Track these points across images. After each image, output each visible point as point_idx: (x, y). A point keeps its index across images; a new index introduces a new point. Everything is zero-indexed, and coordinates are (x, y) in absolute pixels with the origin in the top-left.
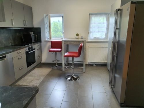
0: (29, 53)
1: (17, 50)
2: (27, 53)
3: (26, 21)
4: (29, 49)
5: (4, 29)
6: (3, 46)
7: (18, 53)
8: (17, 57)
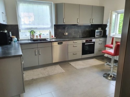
0: (86, 44)
1: (72, 40)
2: (83, 44)
3: (93, 19)
4: (86, 41)
5: (75, 26)
6: (72, 37)
7: (73, 42)
8: (73, 45)
